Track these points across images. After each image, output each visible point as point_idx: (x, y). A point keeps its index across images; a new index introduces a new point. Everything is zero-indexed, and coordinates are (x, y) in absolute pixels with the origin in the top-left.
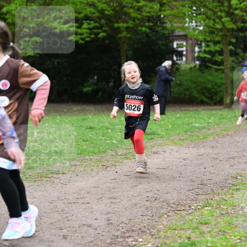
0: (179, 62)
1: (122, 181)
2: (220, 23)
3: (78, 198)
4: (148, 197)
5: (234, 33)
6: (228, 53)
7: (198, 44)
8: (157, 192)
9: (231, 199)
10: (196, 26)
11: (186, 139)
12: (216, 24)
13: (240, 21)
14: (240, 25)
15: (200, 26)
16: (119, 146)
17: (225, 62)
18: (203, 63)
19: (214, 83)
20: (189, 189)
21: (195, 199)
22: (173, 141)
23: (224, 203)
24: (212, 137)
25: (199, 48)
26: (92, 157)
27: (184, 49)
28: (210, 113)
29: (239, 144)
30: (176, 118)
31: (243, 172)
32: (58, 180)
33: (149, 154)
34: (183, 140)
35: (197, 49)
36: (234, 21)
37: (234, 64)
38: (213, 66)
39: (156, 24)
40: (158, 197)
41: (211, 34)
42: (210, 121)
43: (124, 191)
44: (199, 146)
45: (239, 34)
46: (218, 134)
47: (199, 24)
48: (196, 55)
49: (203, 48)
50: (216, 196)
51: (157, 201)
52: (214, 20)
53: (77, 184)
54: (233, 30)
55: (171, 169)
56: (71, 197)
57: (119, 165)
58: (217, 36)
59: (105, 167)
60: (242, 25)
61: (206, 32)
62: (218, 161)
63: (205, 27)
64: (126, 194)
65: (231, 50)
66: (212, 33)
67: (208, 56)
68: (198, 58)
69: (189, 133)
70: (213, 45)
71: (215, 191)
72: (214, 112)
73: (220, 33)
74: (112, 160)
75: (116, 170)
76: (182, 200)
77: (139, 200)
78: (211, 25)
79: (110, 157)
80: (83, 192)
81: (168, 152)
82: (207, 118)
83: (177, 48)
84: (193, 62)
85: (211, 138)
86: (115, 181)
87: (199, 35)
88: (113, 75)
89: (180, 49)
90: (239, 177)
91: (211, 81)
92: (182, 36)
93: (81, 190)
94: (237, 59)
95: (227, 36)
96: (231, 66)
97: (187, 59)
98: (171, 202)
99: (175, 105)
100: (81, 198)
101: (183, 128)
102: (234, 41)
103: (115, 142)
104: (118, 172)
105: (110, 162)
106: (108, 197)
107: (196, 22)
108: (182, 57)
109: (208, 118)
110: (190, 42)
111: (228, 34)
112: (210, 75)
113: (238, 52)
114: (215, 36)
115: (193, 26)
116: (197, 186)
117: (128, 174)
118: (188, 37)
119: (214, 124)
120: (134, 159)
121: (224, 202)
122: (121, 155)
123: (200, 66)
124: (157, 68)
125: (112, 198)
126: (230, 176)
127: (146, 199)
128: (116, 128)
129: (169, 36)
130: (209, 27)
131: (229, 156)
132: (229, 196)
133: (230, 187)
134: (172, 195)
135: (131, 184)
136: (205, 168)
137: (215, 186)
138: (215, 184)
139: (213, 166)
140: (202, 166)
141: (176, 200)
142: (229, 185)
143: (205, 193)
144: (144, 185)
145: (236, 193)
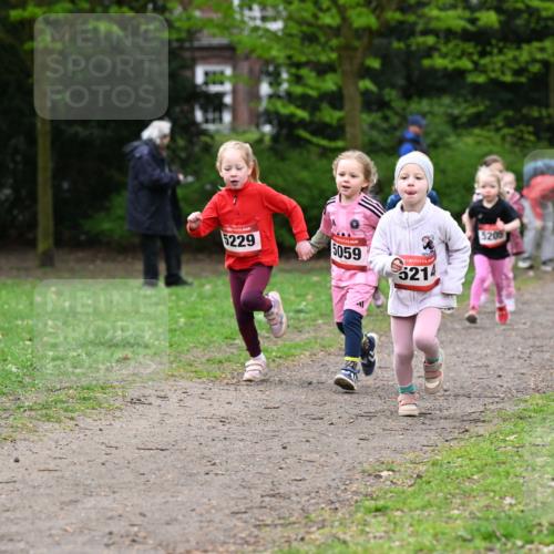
0: (211, 127)
1: (34, 487)
2: (334, 11)
4: (111, 533)
5: (377, 41)
6: (358, 100)
7: (268, 74)
8: (139, 520)
9: (361, 539)
10: (264, 19)
11: (228, 360)
12: (321, 15)
13: (394, 6)
14: (394, 16)
15: (274, 19)
16: (27, 380)
17: (348, 129)
18: (284, 131)
19: (316, 192)
20: (235, 509)
21: (252, 540)
22: (191, 365)
23: (337, 550)
24: (307, 353)
25: (271, 84)
27: (227, 87)
28: (304, 281)
30: (201, 297)
31: (398, 458)
33: (117, 404)
34: (220, 362)
35: (265, 89)
36: (374, 4)
37: (375, 134)
38: (315, 140)
40: (142, 534)
41: (307, 44)
42: (303, 305)
43: (40, 519)
45: (390, 44)
46: (324, 343)
47: (270, 12)
48: (264, 105)
49: (285, 86)
50: (314, 529)
51: (137, 546)
54: (368, 30)
55: (181, 451)
57: (25, 440)
58: (324, 50)
60: (398, 16)
61: (290, 35)
62: (323, 426)
63: (291, 24)
65: (366, 93)
66: (310, 39)
67: (302, 114)
68: (270, 117)
69: (237, 342)
70: (313, 74)
71: (313, 516)
72: (315, 279)
75: (15, 454)
76: (212, 543)
78: (307, 15)
81: (174, 398)
82: (293, 298)
83: (206, 83)
84: (253, 129)
85: (305, 357)
86: (10, 486)
87: (270, 48)
88: (11, 166)
89: (214, 89)
90: (385, 474)
91: (308, 186)
92: (221, 48)
94: (386, 119)
95: (355, 49)
96: (366, 139)
97: (235, 118)
99: (200, 256)
101: (222, 325)
102: (375, 64)
103: (14, 369)
104: (20, 458)
107: (263, 8)
108: (221, 112)
109: (297, 296)
110: (245, 67)
111: (357, 43)
112: (306, 167)
113: (387, 98)
114: (319, 48)
115: (254, 19)
116: (259, 499)
117: (51, 466)
118: (239, 52)
119: (313, 315)
120: (72, 419)
121: (339, 548)
122: (31, 409)
123: (275, 138)
124: (127, 149)
126: (359, 469)
127: (106, 540)
128: (17, 326)
129: (181, 48)
130: (301, 22)
131: (357, 411)
132: (355, 528)
133: (357, 502)
134: (184, 529)
135: (62, 494)
136: (284, 448)
137: (313, 501)
138: (313, 495)
139: (307, 441)
140: (276, 439)
141: (193, 543)
142: (355, 498)
143: (282, 521)
144: (98, 498)
145: (373, 520)
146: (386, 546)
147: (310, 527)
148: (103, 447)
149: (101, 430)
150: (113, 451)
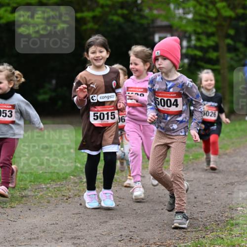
1: (89, 216)
2: (214, 10)
3: (31, 239)
4: (121, 235)
5: (234, 23)
6: (225, 49)
7: (186, 37)
8: (133, 230)
9: (229, 237)
10: (184, 14)
12: (209, 11)
13: (240, 7)
14: (240, 11)
15: (188, 13)
17: (221, 61)
18: (193, 62)
21: (182, 238)
23: (219, 242)
25: (187, 41)
26: (48, 185)
29: (239, 166)
32: (5, 216)
35: (185, 43)
36: (231, 6)
37: (233, 63)
39: (131, 12)
40: (135, 236)
41: (203, 24)
43: (91, 229)
44: (187, 169)
48: (184, 51)
49: (193, 42)
50: (209, 233)
52: (207, 6)
53: (29, 221)
54: (230, 18)
56: (22, 238)
58: (210, 27)
59: (65, 198)
61: (196, 20)
62: (212, 188)
64: (93, 232)
65: (228, 45)
66: (203, 22)
67: (199, 53)
70: (205, 37)
71: (208, 227)
73: (215, 23)
74: (74, 188)
75: (80, 202)
76: (165, 239)
77: (110, 241)
78: (202, 12)
79: (73, 185)
80: (37, 231)
86: (78, 216)
87: (187, 26)
90: (239, 209)
92: (165, 27)
93: (34, 228)
94: (237, 56)
95: (224, 26)
98: (151, 242)
100: (34, 239)
102: (232, 32)
103: (79, 165)
105: (72, 191)
106: (70, 237)
107: (184, 8)
111: (224, 23)
113: (237, 47)
114: (208, 26)
115: (179, 14)
118: (175, 28)
123: (190, 65)
125: (74, 238)
126: (228, 207)
127: (119, 239)
129: (149, 27)
130: (200, 15)
131: (227, 182)
132: (227, 232)
133: (227, 221)
134: (153, 233)
135: (100, 219)
136: (196, 198)
137: (208, 221)
138: (208, 218)
139: (205, 195)
140: (192, 194)
141: (157, 239)
142: (227, 219)
143: (195, 230)
144: (116, 220)
145: (235, 229)
146: (240, 240)
147: (207, 232)
148: (118, 198)
149: (116, 191)
150: (122, 200)
